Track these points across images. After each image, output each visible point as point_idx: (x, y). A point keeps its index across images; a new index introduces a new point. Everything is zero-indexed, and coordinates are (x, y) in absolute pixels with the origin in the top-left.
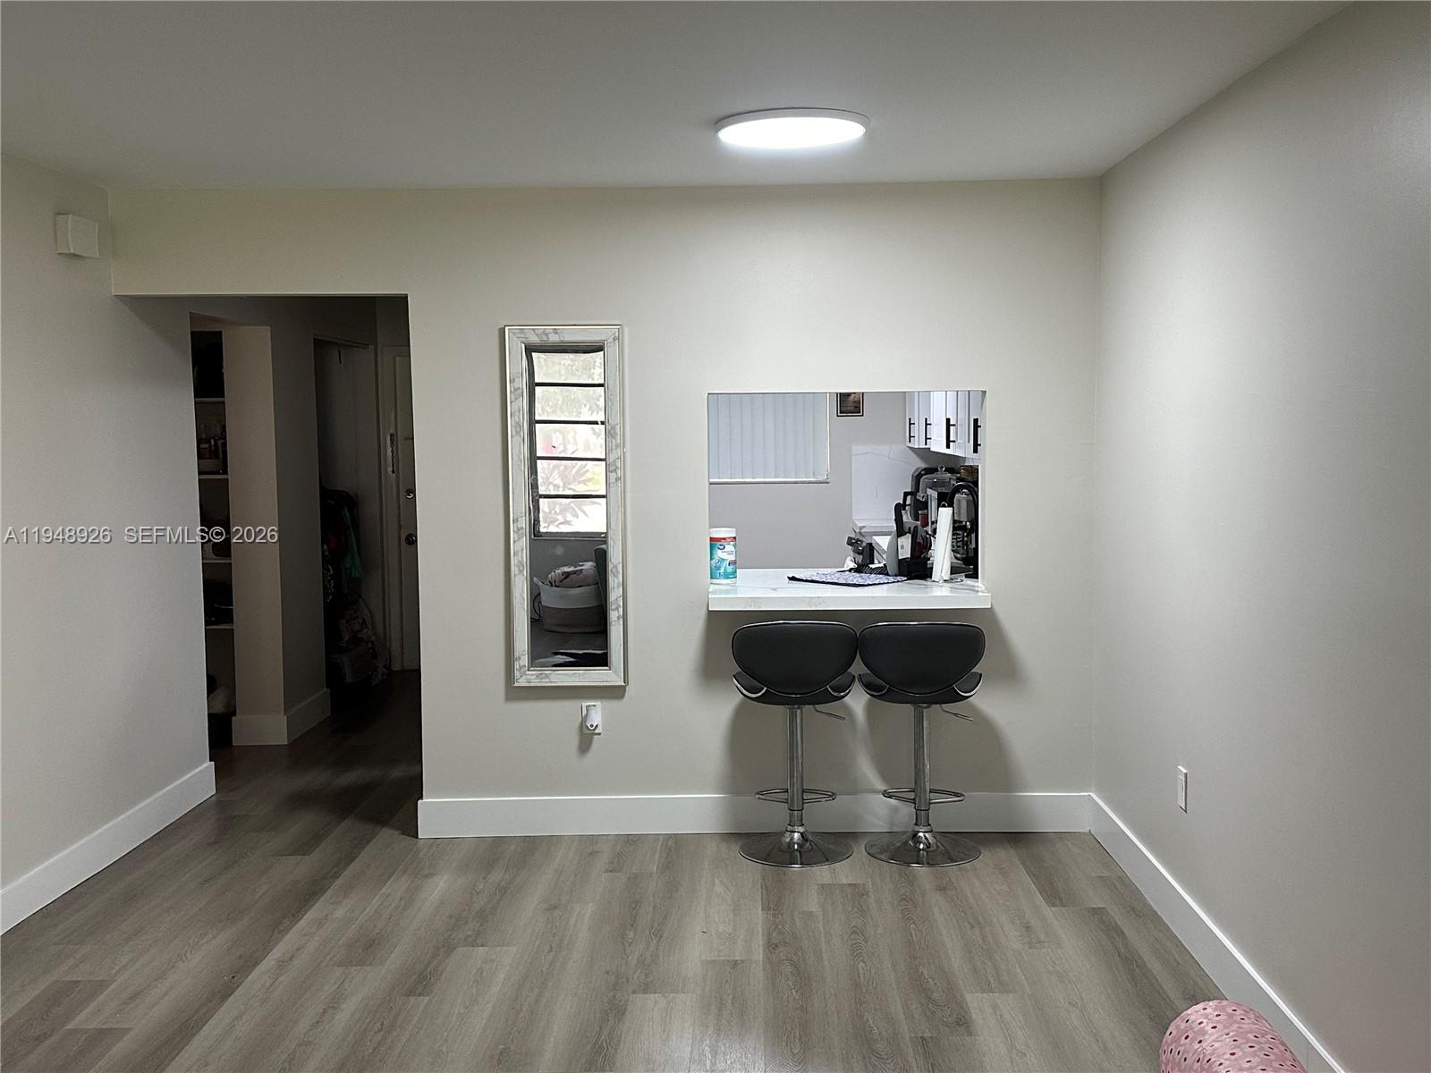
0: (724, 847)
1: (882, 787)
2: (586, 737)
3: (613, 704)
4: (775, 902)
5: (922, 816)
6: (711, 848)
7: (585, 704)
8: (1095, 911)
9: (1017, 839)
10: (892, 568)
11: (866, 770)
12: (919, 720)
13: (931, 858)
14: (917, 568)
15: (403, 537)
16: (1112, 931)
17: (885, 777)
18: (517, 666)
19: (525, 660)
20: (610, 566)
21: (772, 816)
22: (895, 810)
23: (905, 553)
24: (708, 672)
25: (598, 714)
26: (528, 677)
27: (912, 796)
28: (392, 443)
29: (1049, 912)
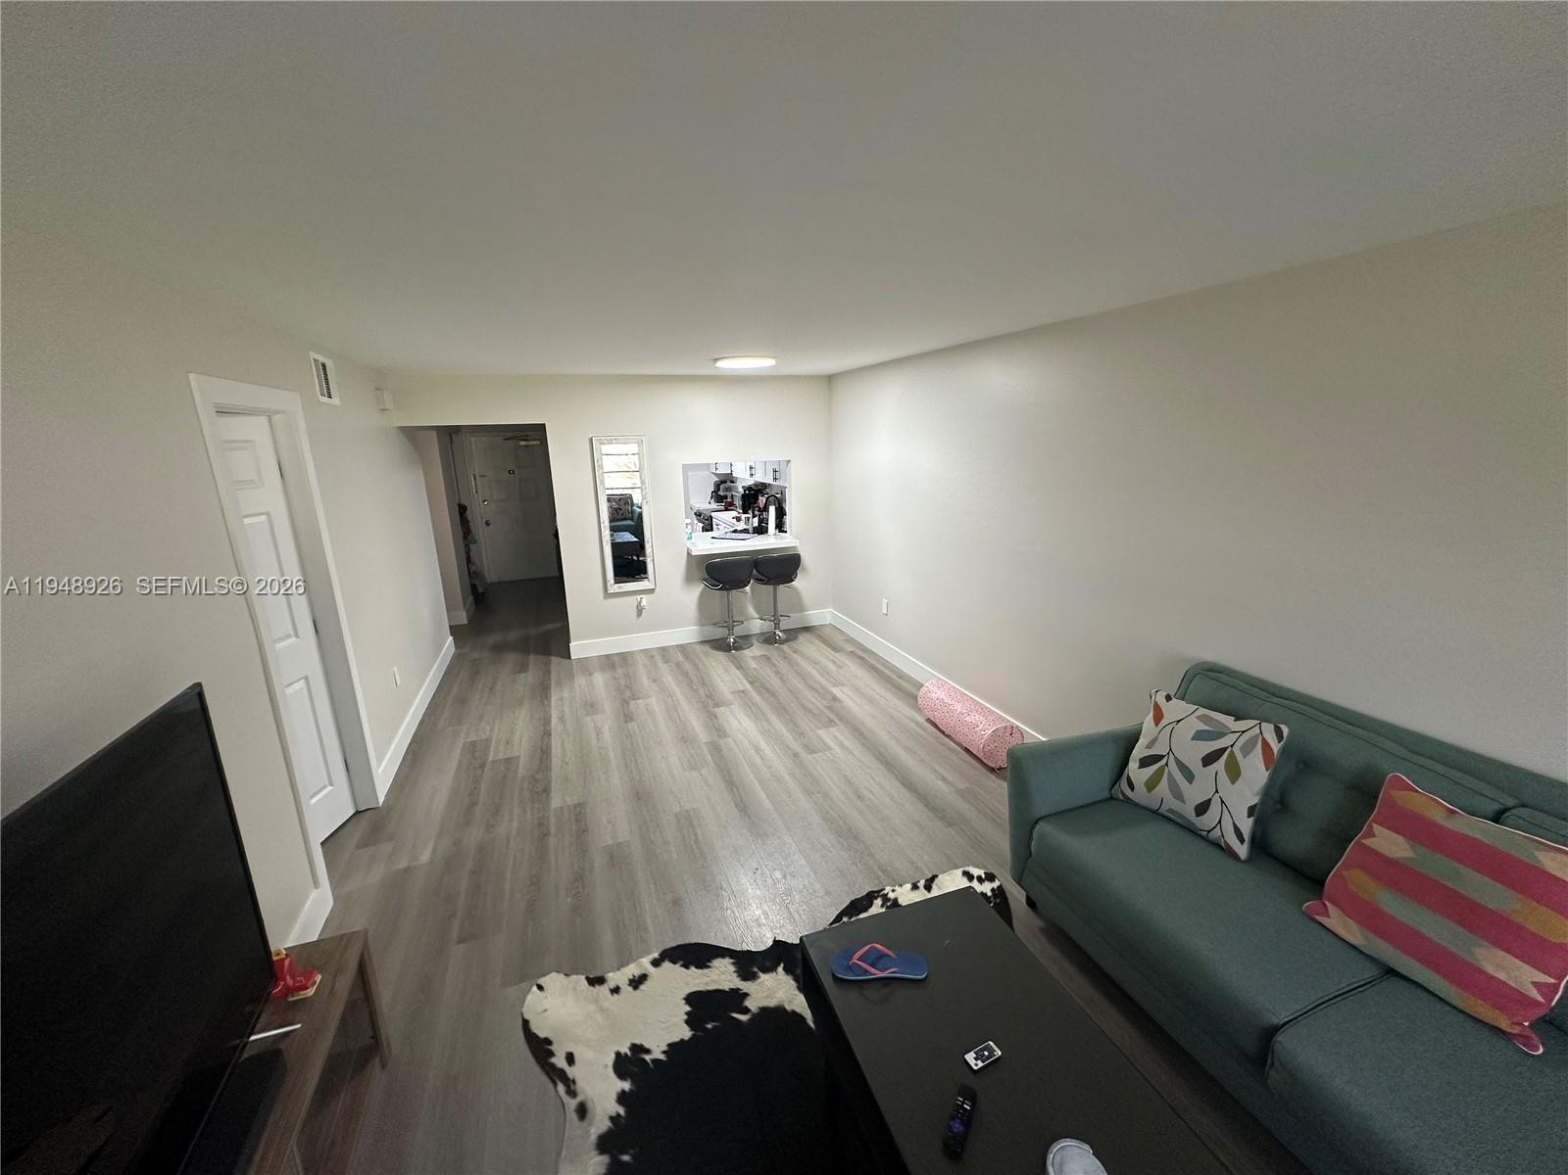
0: (702, 647)
1: (757, 616)
2: (640, 611)
3: (651, 595)
4: (740, 667)
5: (777, 626)
6: (698, 648)
7: (639, 597)
8: (852, 652)
9: (807, 629)
10: (751, 530)
11: (751, 611)
12: (775, 590)
13: (782, 642)
14: (761, 530)
15: (484, 521)
16: (861, 658)
17: (758, 613)
18: (609, 584)
19: (612, 581)
20: (646, 540)
21: (718, 633)
22: (763, 624)
23: (756, 524)
24: (689, 579)
25: (645, 600)
26: (614, 588)
27: (773, 619)
28: (475, 479)
29: (836, 655)
